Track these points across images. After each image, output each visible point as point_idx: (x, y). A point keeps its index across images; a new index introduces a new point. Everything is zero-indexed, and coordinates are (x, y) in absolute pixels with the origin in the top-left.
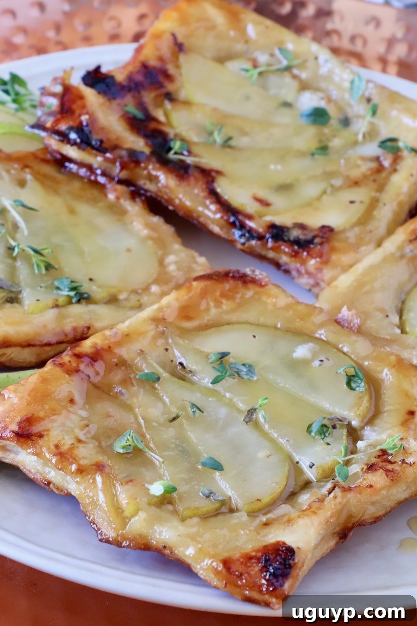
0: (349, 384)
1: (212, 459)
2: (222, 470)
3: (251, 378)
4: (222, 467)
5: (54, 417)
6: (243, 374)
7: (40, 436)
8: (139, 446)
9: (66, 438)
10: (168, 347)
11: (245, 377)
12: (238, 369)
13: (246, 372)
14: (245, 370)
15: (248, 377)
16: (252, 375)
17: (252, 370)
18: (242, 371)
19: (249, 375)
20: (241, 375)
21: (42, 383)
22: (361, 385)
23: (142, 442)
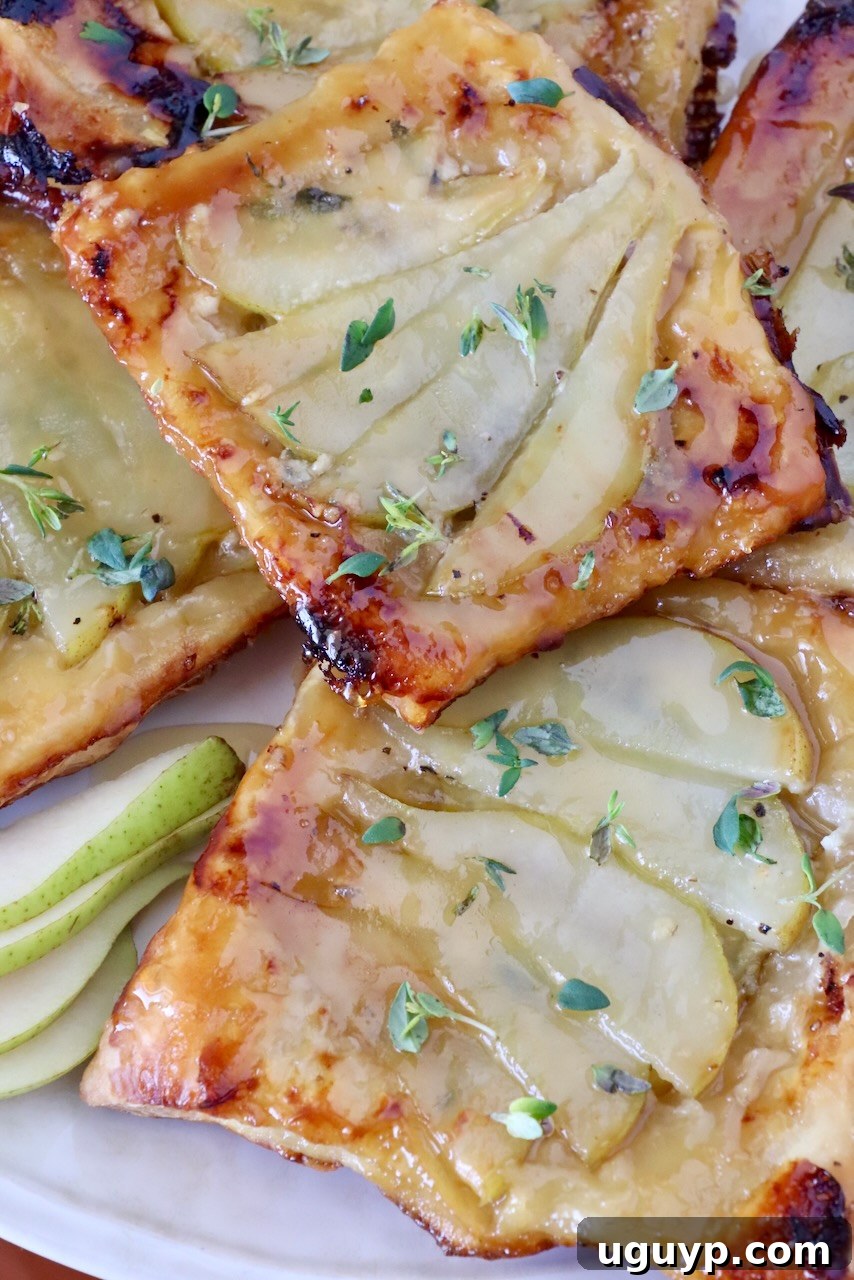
0: (750, 705)
1: (577, 983)
2: (607, 1003)
3: (565, 751)
4: (605, 998)
5: (258, 1027)
6: (545, 744)
7: (253, 1084)
8: (436, 1014)
9: (301, 1065)
10: (387, 745)
11: (552, 750)
12: (533, 738)
13: (550, 739)
14: (548, 736)
15: (558, 748)
16: (564, 744)
17: (563, 735)
18: (540, 739)
19: (559, 745)
20: (544, 749)
21: (201, 950)
22: (773, 699)
23: (437, 1001)
